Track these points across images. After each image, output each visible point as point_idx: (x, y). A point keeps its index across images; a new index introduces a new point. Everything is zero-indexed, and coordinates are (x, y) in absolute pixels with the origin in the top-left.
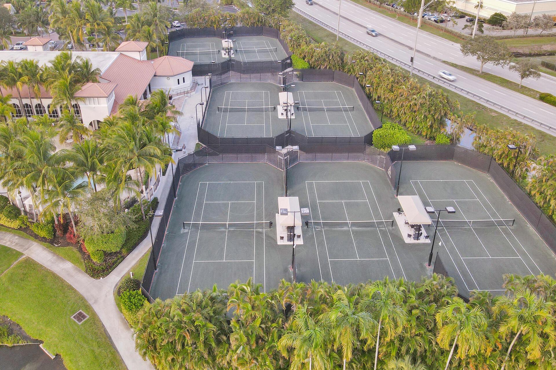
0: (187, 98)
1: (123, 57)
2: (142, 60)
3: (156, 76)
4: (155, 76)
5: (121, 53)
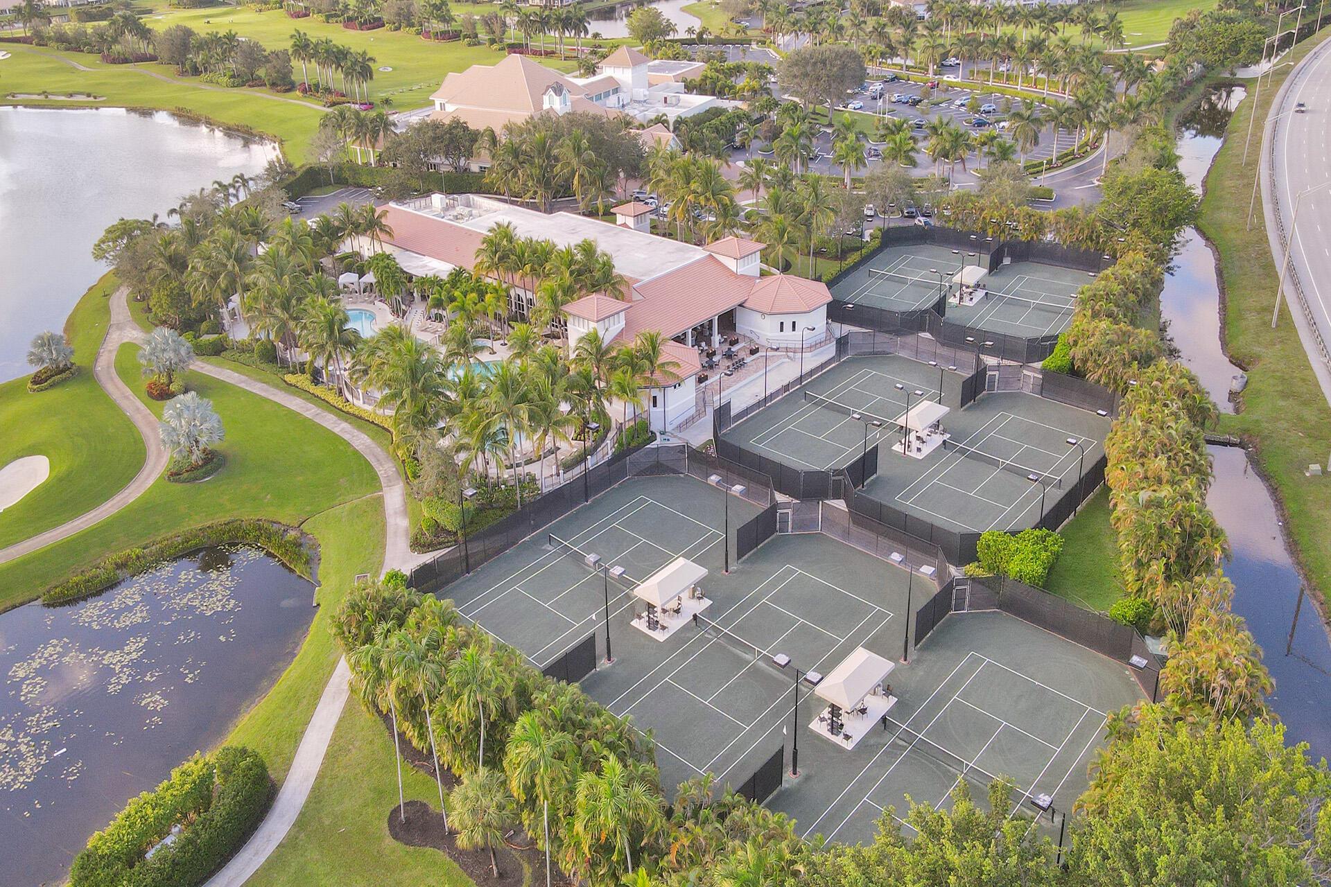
0: (787, 360)
1: (711, 261)
2: (739, 273)
3: (744, 306)
4: (740, 305)
5: (710, 256)
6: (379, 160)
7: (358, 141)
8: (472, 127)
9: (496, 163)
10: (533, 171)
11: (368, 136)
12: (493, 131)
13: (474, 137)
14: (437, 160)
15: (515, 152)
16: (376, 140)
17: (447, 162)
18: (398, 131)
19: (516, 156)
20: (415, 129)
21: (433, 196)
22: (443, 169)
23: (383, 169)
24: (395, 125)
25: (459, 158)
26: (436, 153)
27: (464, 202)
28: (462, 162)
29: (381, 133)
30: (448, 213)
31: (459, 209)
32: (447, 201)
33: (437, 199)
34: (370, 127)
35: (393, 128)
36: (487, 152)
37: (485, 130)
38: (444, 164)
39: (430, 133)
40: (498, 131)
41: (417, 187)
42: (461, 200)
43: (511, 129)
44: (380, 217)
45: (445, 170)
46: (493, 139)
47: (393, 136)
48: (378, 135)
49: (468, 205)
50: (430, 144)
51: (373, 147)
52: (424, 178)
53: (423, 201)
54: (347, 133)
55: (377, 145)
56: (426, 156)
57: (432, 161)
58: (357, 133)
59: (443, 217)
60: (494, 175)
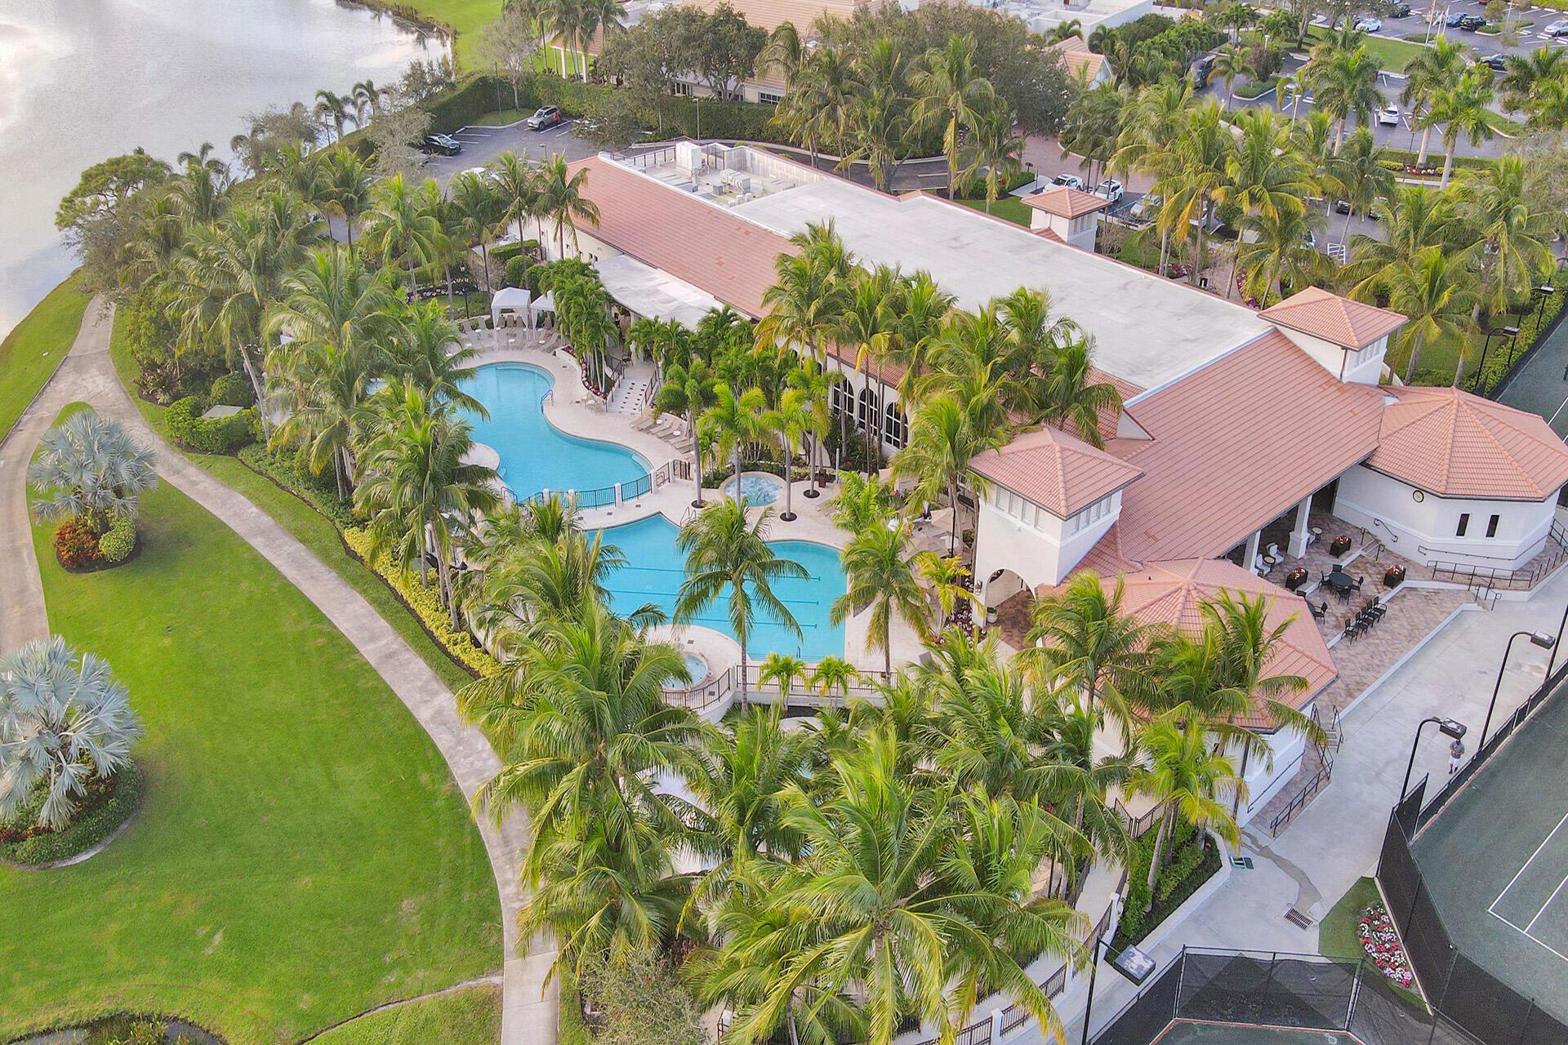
0: (1474, 606)
1: (1279, 345)
2: (1344, 381)
3: (1369, 467)
4: (1364, 464)
5: (1276, 331)
6: (594, 73)
7: (561, 39)
8: (752, 22)
9: (797, 90)
10: (869, 112)
11: (578, 30)
12: (793, 30)
13: (757, 41)
14: (689, 78)
15: (835, 72)
16: (590, 37)
17: (705, 83)
18: (626, 26)
19: (836, 81)
20: (655, 21)
21: (679, 145)
22: (700, 94)
23: (599, 88)
24: (623, 13)
25: (728, 76)
26: (689, 66)
27: (734, 160)
28: (732, 84)
29: (600, 26)
30: (704, 180)
31: (726, 175)
32: (704, 156)
33: (686, 152)
34: (581, 14)
35: (619, 19)
36: (781, 68)
37: (780, 29)
38: (699, 85)
39: (681, 30)
40: (803, 30)
41: (653, 123)
42: (730, 157)
43: (828, 26)
44: (576, 181)
45: (701, 96)
46: (793, 45)
47: (618, 31)
48: (594, 30)
49: (742, 167)
50: (679, 48)
51: (586, 50)
52: (666, 107)
53: (660, 155)
54: (545, 23)
55: (591, 46)
56: (670, 70)
57: (681, 79)
58: (560, 24)
59: (695, 190)
60: (792, 112)
